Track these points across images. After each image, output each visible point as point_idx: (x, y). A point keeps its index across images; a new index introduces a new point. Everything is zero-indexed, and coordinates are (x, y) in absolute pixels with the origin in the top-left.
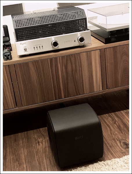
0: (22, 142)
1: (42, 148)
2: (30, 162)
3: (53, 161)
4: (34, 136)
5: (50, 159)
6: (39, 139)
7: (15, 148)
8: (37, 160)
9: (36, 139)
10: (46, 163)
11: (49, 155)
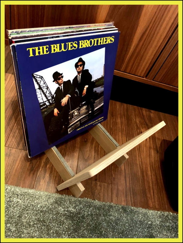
0: (120, 121)
1: (146, 146)
2: (130, 164)
3: (160, 180)
4: (136, 119)
5: (156, 174)
6: (142, 129)
7: (111, 127)
8: (138, 166)
9: (139, 126)
10: (151, 177)
11: (155, 164)
